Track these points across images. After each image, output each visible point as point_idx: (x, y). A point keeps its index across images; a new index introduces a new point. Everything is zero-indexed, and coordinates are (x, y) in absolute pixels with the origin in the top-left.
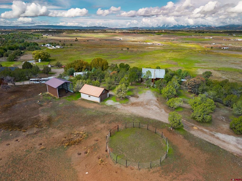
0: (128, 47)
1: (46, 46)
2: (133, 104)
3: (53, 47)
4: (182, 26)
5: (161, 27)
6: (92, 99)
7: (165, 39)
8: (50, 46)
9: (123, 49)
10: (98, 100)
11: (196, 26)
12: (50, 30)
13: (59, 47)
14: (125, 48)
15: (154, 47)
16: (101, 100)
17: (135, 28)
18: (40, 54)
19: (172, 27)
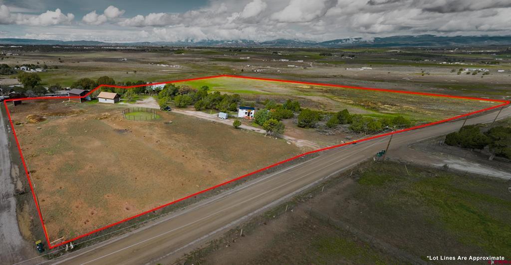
0: (135, 70)
1: (21, 69)
2: (138, 103)
3: (31, 70)
4: (212, 40)
5: (182, 42)
6: (108, 101)
7: (187, 60)
8: (27, 70)
9: (129, 72)
10: (113, 102)
11: (233, 41)
12: (12, 47)
13: (41, 71)
14: (132, 71)
15: (170, 69)
16: (115, 102)
17: (145, 43)
18: (29, 77)
19: (200, 43)
